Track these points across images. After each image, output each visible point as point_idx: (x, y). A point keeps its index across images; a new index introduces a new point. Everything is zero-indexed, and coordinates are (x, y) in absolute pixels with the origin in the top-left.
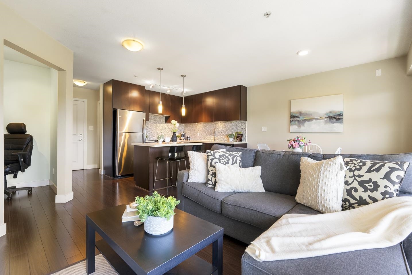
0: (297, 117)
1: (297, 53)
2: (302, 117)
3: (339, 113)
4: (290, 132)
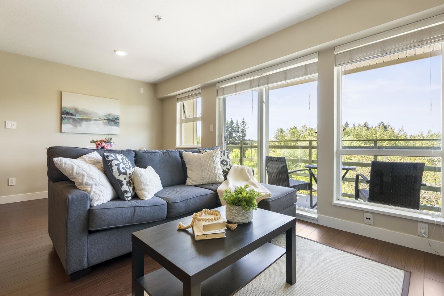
0: (71, 114)
1: (115, 51)
2: (78, 115)
3: (116, 117)
4: (61, 131)
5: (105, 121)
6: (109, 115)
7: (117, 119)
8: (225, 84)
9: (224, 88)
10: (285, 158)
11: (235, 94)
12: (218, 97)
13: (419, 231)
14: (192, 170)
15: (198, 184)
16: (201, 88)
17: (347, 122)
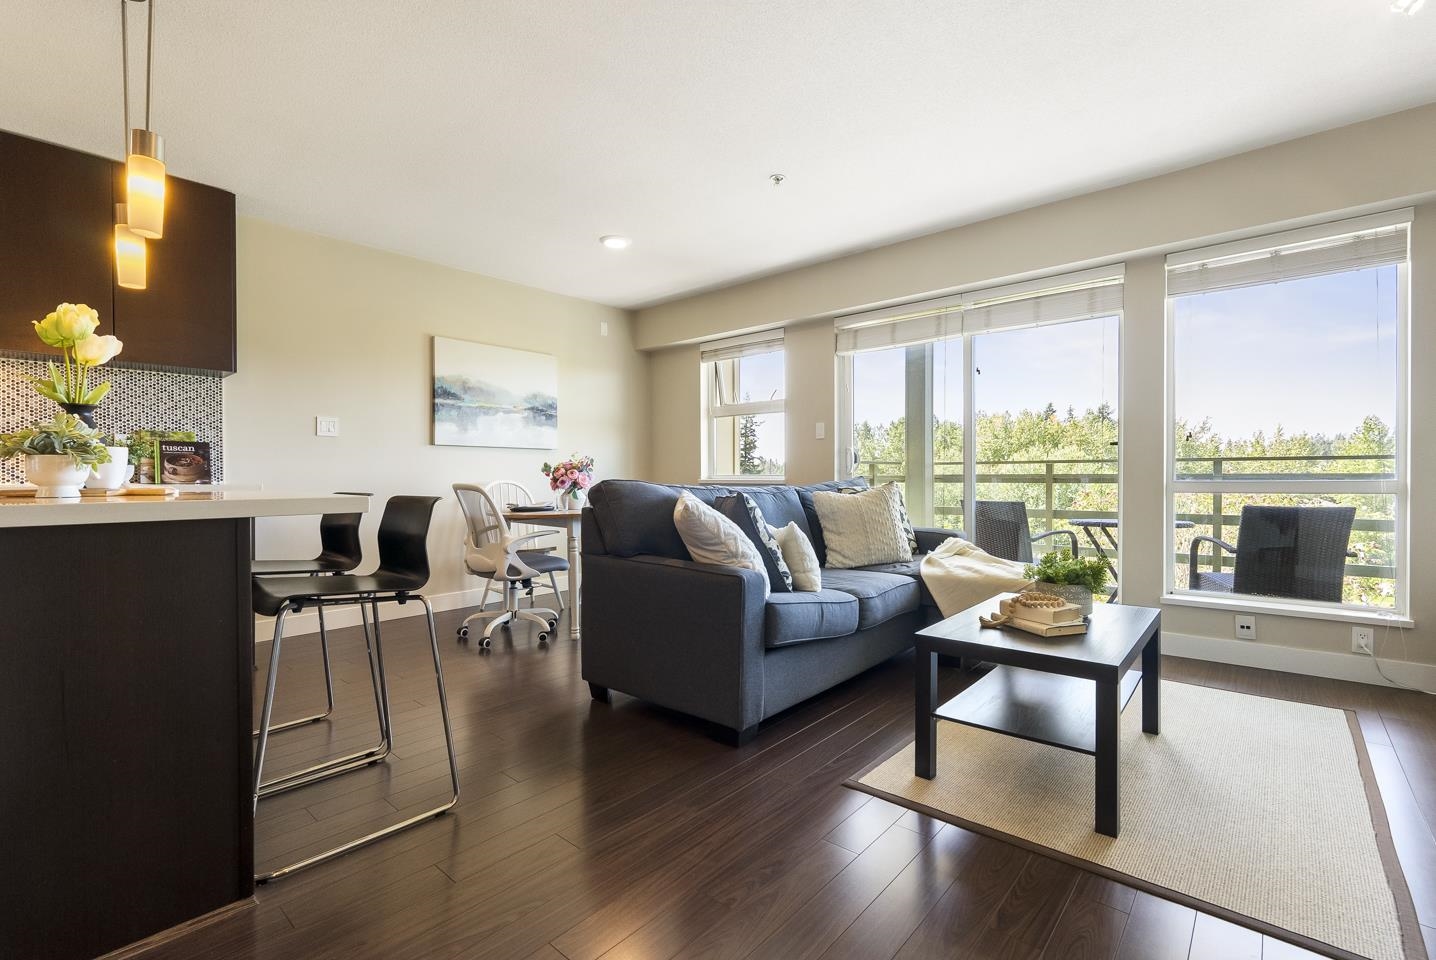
0: (454, 396)
1: (602, 239)
2: (470, 398)
3: (550, 402)
4: (432, 442)
5: (526, 414)
6: (535, 396)
7: (552, 407)
8: (852, 323)
9: (856, 331)
10: (1022, 505)
11: (891, 346)
12: (840, 353)
13: (1355, 642)
14: (840, 534)
15: (858, 565)
16: (785, 328)
17: (1050, 405)
